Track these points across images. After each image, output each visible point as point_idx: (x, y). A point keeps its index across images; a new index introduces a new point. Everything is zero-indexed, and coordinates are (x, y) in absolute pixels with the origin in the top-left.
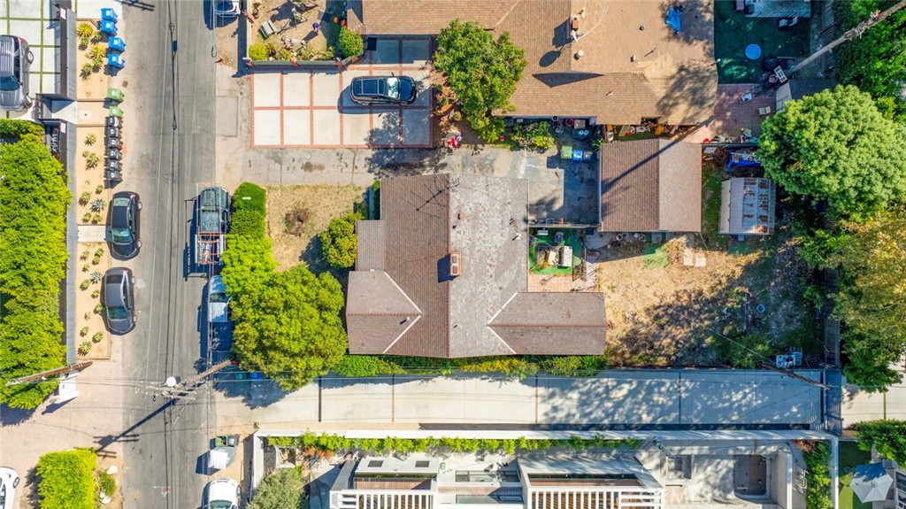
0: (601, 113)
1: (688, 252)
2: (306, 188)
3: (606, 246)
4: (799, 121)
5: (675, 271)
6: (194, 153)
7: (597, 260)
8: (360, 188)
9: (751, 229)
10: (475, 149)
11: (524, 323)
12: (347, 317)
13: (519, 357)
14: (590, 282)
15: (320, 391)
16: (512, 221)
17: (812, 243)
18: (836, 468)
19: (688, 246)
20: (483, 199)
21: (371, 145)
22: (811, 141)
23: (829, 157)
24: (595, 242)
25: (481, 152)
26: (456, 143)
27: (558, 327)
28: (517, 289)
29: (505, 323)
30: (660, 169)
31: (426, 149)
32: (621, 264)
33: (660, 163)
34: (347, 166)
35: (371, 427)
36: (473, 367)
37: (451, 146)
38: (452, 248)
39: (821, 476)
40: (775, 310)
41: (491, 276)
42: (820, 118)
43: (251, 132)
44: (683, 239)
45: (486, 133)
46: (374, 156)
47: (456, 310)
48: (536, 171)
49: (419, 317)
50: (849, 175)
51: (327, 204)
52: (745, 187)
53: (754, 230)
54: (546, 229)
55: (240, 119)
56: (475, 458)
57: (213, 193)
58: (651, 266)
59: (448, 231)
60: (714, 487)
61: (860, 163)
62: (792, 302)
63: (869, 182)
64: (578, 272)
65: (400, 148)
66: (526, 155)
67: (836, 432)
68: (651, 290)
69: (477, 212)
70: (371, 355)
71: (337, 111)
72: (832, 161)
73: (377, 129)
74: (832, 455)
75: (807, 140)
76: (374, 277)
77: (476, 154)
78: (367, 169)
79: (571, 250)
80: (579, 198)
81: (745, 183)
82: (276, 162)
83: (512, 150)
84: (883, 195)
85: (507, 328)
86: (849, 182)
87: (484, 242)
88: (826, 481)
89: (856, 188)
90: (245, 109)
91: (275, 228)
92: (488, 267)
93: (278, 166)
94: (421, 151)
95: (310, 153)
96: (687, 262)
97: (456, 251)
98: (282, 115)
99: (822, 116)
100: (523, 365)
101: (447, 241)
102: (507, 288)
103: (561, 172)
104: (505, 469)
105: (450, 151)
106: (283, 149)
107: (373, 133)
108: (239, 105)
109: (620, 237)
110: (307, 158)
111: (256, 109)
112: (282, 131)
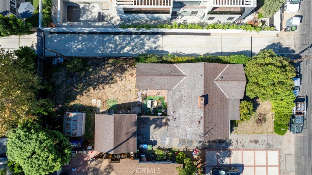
0: (137, 165)
1: (99, 105)
2: (257, 133)
3: (133, 108)
4: (55, 162)
5: (104, 97)
6: (304, 148)
7: (137, 102)
8: (235, 133)
9: (74, 115)
10: (187, 149)
11: (171, 77)
12: (246, 80)
13: (171, 63)
14: (140, 93)
15: (251, 49)
16: (175, 119)
17: (49, 110)
18: (40, 16)
19: (99, 108)
20: (188, 129)
21: (230, 151)
22: (51, 154)
23: (43, 147)
24: (138, 109)
25: (184, 147)
26: (195, 151)
27: (156, 75)
28: (173, 91)
29: (179, 77)
30: (113, 141)
31: (208, 149)
32: (126, 100)
33: (113, 144)
34: (240, 142)
35: (230, 34)
36: (190, 59)
37: (197, 150)
38: (203, 109)
39: (46, 13)
40: (63, 81)
41: (184, 96)
42: (47, 164)
43: (280, 156)
44: (101, 111)
45: (183, 156)
46: (229, 147)
47: (201, 83)
48: (162, 139)
49: (215, 80)
50: (34, 140)
51: (249, 126)
52: (76, 132)
53: (72, 115)
54: (158, 115)
55: (284, 162)
56: (187, 21)
57: (297, 132)
58: (114, 100)
59: (204, 116)
60: (88, 10)
61: (30, 145)
62: (56, 84)
63: (26, 136)
64: (145, 98)
65: (218, 149)
66: (166, 146)
67: (40, 31)
68: (114, 90)
69: (191, 124)
70: (233, 64)
71: (244, 165)
72: (42, 145)
73: (228, 157)
74: (42, 21)
75: (52, 154)
76: (233, 96)
77: (186, 147)
78: (232, 141)
79: (148, 107)
80: (144, 128)
81: (76, 134)
82: (269, 144)
83: (172, 148)
84: (20, 131)
85: (178, 75)
86: (34, 136)
87: (188, 111)
88: (44, 11)
89: (31, 133)
90: (282, 166)
91: (270, 116)
92: (186, 100)
93: (269, 142)
94: (209, 148)
95: (256, 148)
96: (99, 101)
97: (201, 108)
98: (267, 163)
99: (46, 165)
100: (169, 59)
101: (205, 112)
102: (177, 91)
103: (151, 139)
104: (175, 17)
105: (197, 148)
106: (266, 149)
107: (229, 156)
108: (284, 168)
109: (127, 112)
110: (257, 145)
111: (278, 166)
112: (267, 157)
